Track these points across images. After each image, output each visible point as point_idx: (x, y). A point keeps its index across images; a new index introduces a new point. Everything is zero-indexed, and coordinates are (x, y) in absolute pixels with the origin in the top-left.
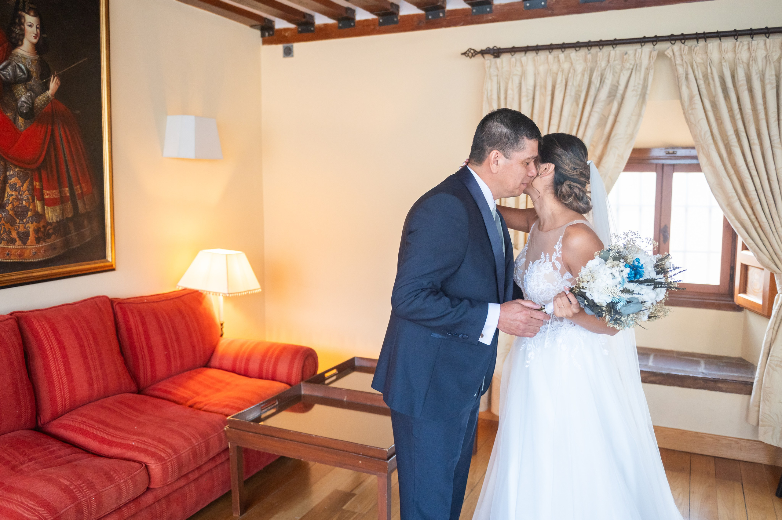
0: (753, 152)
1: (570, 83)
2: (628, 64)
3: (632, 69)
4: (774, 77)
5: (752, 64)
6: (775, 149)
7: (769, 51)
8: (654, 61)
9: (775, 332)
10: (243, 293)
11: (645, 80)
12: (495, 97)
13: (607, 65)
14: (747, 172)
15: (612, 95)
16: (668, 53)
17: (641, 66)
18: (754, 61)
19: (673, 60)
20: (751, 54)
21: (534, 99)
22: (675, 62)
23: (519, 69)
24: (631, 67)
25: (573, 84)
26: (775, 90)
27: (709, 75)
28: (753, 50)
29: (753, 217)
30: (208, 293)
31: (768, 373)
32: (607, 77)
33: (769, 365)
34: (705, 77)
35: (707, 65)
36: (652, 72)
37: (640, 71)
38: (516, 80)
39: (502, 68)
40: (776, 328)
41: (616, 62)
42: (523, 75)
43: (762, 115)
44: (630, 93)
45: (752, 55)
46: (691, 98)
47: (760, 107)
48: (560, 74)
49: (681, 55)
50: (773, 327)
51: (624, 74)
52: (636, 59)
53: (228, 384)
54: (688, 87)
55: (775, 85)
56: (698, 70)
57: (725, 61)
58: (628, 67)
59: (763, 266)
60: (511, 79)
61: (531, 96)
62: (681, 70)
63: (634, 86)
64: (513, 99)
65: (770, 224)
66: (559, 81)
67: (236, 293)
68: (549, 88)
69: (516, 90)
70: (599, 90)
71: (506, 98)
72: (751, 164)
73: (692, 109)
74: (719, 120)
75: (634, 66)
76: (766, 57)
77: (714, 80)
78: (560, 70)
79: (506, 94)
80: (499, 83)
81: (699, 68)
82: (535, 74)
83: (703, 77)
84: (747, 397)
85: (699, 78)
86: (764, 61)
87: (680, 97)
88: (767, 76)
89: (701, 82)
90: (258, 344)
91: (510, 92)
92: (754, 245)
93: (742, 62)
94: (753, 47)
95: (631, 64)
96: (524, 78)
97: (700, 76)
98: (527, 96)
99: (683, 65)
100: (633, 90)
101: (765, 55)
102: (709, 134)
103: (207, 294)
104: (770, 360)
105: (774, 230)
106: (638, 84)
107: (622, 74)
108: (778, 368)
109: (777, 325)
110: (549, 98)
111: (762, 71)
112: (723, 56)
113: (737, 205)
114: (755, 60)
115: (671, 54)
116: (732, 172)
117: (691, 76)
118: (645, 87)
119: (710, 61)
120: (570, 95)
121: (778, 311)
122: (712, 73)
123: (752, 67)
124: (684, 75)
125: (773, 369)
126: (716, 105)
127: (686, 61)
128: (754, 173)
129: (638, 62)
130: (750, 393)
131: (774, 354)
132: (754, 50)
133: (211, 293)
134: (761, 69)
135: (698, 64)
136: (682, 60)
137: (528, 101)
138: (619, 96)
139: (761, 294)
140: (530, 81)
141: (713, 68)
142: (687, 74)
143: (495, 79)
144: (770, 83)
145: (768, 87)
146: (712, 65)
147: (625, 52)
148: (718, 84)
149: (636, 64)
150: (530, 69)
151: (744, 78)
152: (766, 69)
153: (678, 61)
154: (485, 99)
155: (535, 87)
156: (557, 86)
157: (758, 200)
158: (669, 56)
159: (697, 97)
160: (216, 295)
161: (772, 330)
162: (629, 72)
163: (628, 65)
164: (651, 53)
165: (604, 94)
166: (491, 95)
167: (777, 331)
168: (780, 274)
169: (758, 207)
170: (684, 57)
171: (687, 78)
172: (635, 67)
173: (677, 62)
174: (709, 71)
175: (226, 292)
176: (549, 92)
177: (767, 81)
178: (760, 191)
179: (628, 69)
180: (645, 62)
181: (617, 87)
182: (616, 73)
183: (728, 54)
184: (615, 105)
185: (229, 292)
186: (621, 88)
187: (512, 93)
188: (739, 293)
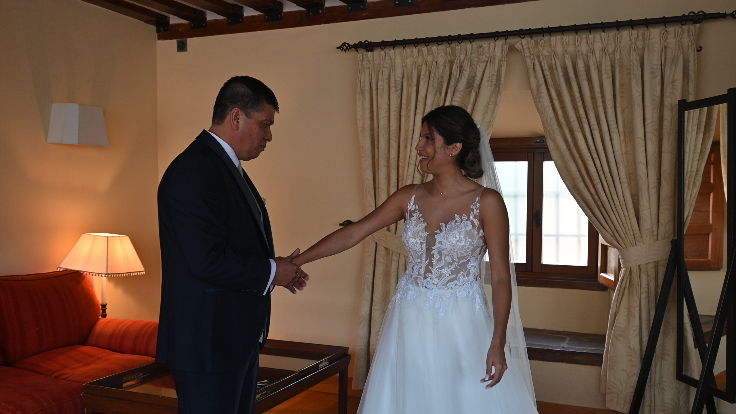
0: (594, 137)
1: (432, 75)
2: (484, 57)
3: (487, 61)
4: (610, 68)
5: (590, 55)
6: (612, 134)
7: (604, 44)
8: (506, 54)
9: (618, 304)
10: (125, 275)
11: (499, 70)
12: (367, 88)
13: (465, 58)
14: (589, 155)
15: (470, 84)
16: (518, 46)
17: (494, 59)
18: (591, 53)
19: (523, 53)
20: (589, 47)
21: (402, 89)
22: (524, 54)
23: (389, 62)
24: (487, 59)
25: (435, 75)
26: (611, 80)
27: (554, 66)
28: (590, 43)
29: (596, 197)
30: (88, 273)
31: (613, 343)
32: (465, 69)
33: (613, 335)
34: (551, 68)
35: (552, 57)
36: (504, 64)
37: (494, 63)
38: (386, 72)
39: (374, 61)
40: (619, 300)
41: (474, 55)
42: (392, 67)
43: (600, 103)
44: (484, 83)
45: (590, 48)
46: (538, 87)
47: (598, 95)
48: (424, 66)
49: (529, 48)
50: (616, 299)
51: (480, 66)
52: (491, 52)
53: (99, 358)
54: (536, 77)
55: (610, 75)
56: (544, 62)
57: (568, 54)
58: (484, 60)
59: (608, 243)
60: (381, 71)
61: (399, 87)
62: (529, 62)
63: (489, 77)
64: (383, 89)
65: (610, 203)
66: (423, 73)
67: (116, 274)
68: (415, 79)
69: (386, 82)
70: (458, 81)
71: (377, 89)
72: (592, 148)
73: (539, 98)
74: (563, 108)
75: (489, 58)
76: (602, 49)
77: (557, 71)
78: (424, 62)
79: (377, 85)
80: (370, 75)
81: (545, 60)
82: (403, 66)
83: (549, 69)
84: (599, 368)
85: (545, 69)
86: (601, 53)
87: (530, 88)
88: (603, 67)
89: (547, 73)
90: (135, 322)
91: (380, 83)
92: (598, 222)
93: (582, 54)
94: (590, 40)
95: (486, 57)
96: (393, 70)
97: (546, 67)
98: (396, 87)
99: (530, 57)
100: (488, 81)
101: (601, 48)
102: (554, 120)
103: (87, 274)
104: (614, 331)
105: (614, 209)
106: (493, 75)
107: (478, 66)
108: (621, 338)
109: (620, 297)
110: (415, 88)
111: (600, 62)
112: (565, 49)
113: (581, 185)
114: (593, 52)
115: (521, 47)
116: (577, 155)
117: (538, 67)
118: (499, 78)
119: (554, 54)
120: (433, 86)
121: (620, 284)
122: (556, 65)
123: (590, 59)
124: (532, 67)
125: (617, 339)
126: (560, 93)
127: (533, 53)
128: (595, 156)
129: (492, 55)
130: (601, 365)
131: (618, 325)
132: (591, 43)
133: (91, 274)
134: (598, 60)
135: (544, 56)
136: (530, 53)
137: (396, 91)
138: (476, 86)
139: (614, 272)
140: (399, 73)
141: (556, 59)
142: (534, 66)
143: (367, 71)
144: (606, 73)
145: (604, 76)
146: (555, 57)
147: (480, 46)
148: (561, 74)
149: (490, 56)
150: (398, 61)
151: (584, 69)
152: (602, 60)
153: (527, 54)
154: (359, 90)
155: (403, 78)
156: (422, 77)
157: (599, 180)
158: (520, 50)
159: (543, 87)
160: (96, 275)
161: (616, 302)
162: (485, 64)
163: (484, 58)
164: (502, 46)
165: (462, 84)
166: (364, 86)
167: (620, 303)
168: (621, 249)
169: (599, 187)
170: (531, 50)
171: (534, 69)
172: (490, 59)
173: (526, 55)
174: (553, 63)
175: (105, 273)
176: (415, 83)
177: (603, 71)
178: (601, 172)
179: (484, 61)
180: (498, 54)
181: (475, 77)
182: (474, 65)
183: (570, 46)
184: (473, 94)
185: (108, 273)
186: (478, 78)
187: (383, 85)
188: (601, 273)
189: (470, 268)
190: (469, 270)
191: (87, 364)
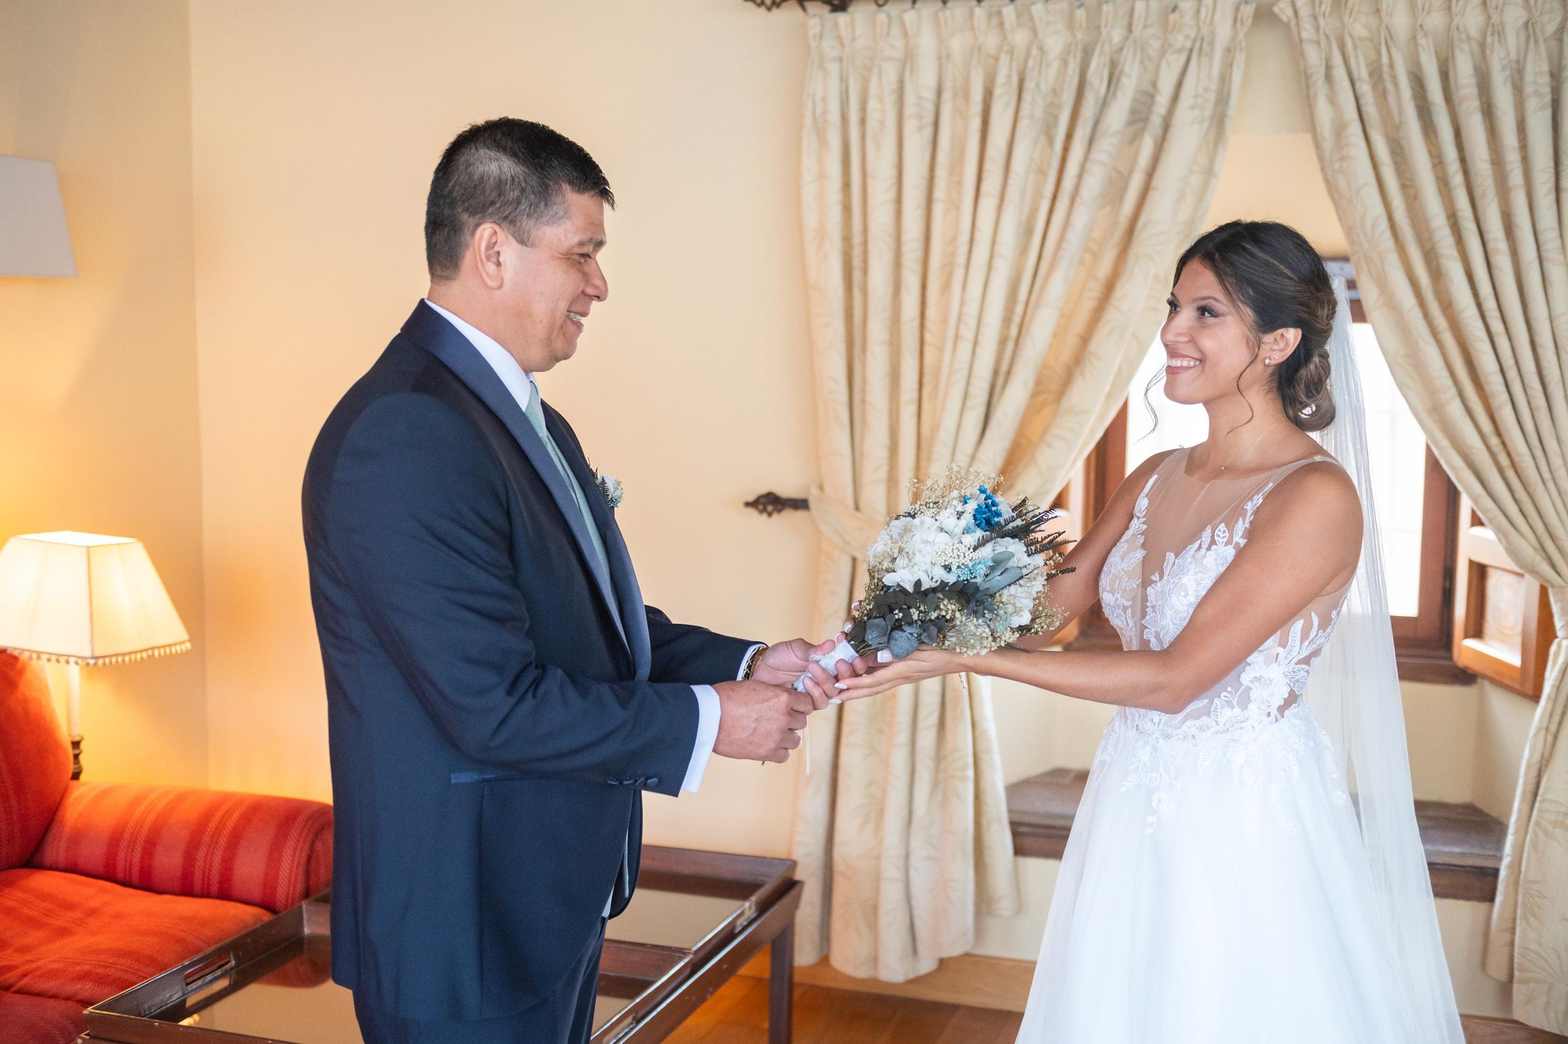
0: (1495, 272)
1: (1030, 85)
2: (1180, 38)
3: (1191, 51)
4: (1546, 79)
5: (1493, 43)
6: (1548, 266)
7: (1534, 10)
8: (1245, 29)
9: (1550, 738)
10: (139, 656)
11: (1225, 79)
12: (834, 117)
13: (1126, 39)
14: (1479, 324)
15: (1139, 117)
16: (1281, 10)
17: (1212, 44)
18: (1496, 36)
19: (1294, 30)
20: (1489, 18)
21: (936, 124)
22: (1299, 33)
23: (899, 43)
24: (1188, 44)
25: (1038, 85)
26: (1548, 112)
27: (1386, 69)
28: (1494, 6)
29: (1494, 441)
30: (34, 656)
31: (1535, 844)
32: (1127, 69)
33: (1537, 824)
34: (1376, 74)
35: (1380, 44)
36: (1240, 59)
37: (1210, 56)
38: (890, 73)
39: (854, 39)
40: (1553, 728)
41: (1150, 31)
42: (908, 60)
43: (1516, 178)
44: (1183, 115)
45: (1492, 21)
46: (1340, 129)
47: (1513, 157)
48: (1004, 60)
49: (1315, 17)
50: (1545, 724)
51: (1168, 64)
52: (1201, 24)
53: (92, 912)
54: (1332, 100)
55: (1548, 99)
56: (1357, 57)
57: (1426, 35)
58: (1178, 45)
59: (1521, 567)
60: (876, 71)
61: (929, 117)
62: (1314, 57)
63: (1196, 96)
64: (882, 123)
65: (1537, 460)
66: (1001, 78)
67: (117, 655)
68: (977, 96)
69: (890, 100)
70: (1104, 104)
71: (863, 121)
72: (1490, 305)
73: (1343, 159)
74: (1408, 187)
75: (1195, 41)
76: (1526, 24)
77: (1396, 83)
78: (1006, 48)
79: (863, 109)
80: (844, 80)
81: (1359, 51)
82: (939, 58)
83: (1371, 74)
84: (1483, 906)
85: (1360, 79)
86: (1523, 36)
87: (1313, 128)
88: (1529, 76)
89: (1365, 88)
90: (181, 797)
91: (873, 104)
92: (1498, 513)
93: (1468, 37)
95: (1187, 37)
96: (912, 69)
97: (1362, 72)
98: (919, 117)
99: (1318, 43)
100: (1193, 107)
101: (1522, 21)
102: (1384, 224)
103: (31, 658)
104: (1540, 811)
105: (1547, 475)
106: (1206, 89)
107: (1164, 63)
108: (1559, 832)
109: (1556, 719)
110: (976, 123)
111: (1518, 62)
112: (1420, 21)
113: (1455, 409)
114: (1500, 33)
115: (1290, 12)
116: (1442, 323)
117: (1340, 73)
118: (1223, 99)
119: (1387, 35)
120: (1032, 116)
121: (1558, 683)
122: (1391, 66)
123: (1492, 51)
124: (1323, 70)
125: (1547, 833)
126: (1401, 147)
127: (1327, 31)
128: (1497, 326)
129: (1205, 31)
130: (1491, 899)
131: (1549, 796)
132: (1497, 8)
133: (44, 657)
134: (1513, 56)
135: (1357, 41)
136: (1317, 29)
137: (921, 129)
138: (1156, 120)
139: (1518, 640)
140: (926, 77)
141: (1394, 51)
142: (1329, 68)
143: (834, 69)
144: (1537, 94)
145: (1532, 104)
146: (1391, 44)
147: (1173, 5)
148: (1406, 93)
149: (1200, 36)
150: (926, 44)
151: (1472, 81)
152: (1525, 59)
153: (1308, 33)
154: (808, 121)
155: (939, 93)
156: (998, 91)
157: (1506, 396)
158: (1285, 19)
159: (1355, 128)
160: (58, 661)
161: (1543, 733)
162: (1183, 58)
163: (1179, 40)
164: (1237, 9)
165: (1117, 115)
166: (825, 112)
167: (1556, 737)
168: (1561, 587)
169: (1506, 415)
170: (1322, 22)
171: (1329, 77)
172: (1197, 45)
173: (1305, 35)
174: (1385, 59)
175: (88, 654)
176: (976, 108)
177: (1529, 89)
178: (1512, 374)
179: (1180, 50)
180: (1223, 32)
181: (1152, 97)
182: (1150, 59)
183: (1434, 14)
184: (1147, 146)
185: (97, 654)
186: (1163, 100)
187: (881, 109)
188: (1466, 636)
189: (1250, 685)
190: (1249, 689)
191: (63, 932)
